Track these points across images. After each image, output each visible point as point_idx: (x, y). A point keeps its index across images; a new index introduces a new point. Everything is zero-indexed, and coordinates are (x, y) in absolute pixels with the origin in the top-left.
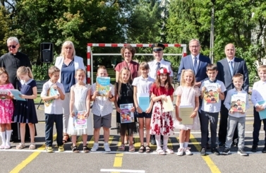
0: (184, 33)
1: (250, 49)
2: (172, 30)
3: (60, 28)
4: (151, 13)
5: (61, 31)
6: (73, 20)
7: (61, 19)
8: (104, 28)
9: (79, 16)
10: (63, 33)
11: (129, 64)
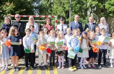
0: (59, 12)
1: (86, 19)
2: (55, 11)
3: (4, 10)
4: (47, 5)
5: (5, 11)
6: (10, 6)
7: (5, 6)
8: (25, 10)
9: (13, 4)
10: (6, 12)
11: (48, 25)
